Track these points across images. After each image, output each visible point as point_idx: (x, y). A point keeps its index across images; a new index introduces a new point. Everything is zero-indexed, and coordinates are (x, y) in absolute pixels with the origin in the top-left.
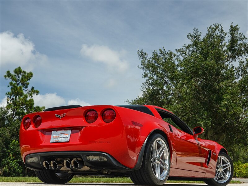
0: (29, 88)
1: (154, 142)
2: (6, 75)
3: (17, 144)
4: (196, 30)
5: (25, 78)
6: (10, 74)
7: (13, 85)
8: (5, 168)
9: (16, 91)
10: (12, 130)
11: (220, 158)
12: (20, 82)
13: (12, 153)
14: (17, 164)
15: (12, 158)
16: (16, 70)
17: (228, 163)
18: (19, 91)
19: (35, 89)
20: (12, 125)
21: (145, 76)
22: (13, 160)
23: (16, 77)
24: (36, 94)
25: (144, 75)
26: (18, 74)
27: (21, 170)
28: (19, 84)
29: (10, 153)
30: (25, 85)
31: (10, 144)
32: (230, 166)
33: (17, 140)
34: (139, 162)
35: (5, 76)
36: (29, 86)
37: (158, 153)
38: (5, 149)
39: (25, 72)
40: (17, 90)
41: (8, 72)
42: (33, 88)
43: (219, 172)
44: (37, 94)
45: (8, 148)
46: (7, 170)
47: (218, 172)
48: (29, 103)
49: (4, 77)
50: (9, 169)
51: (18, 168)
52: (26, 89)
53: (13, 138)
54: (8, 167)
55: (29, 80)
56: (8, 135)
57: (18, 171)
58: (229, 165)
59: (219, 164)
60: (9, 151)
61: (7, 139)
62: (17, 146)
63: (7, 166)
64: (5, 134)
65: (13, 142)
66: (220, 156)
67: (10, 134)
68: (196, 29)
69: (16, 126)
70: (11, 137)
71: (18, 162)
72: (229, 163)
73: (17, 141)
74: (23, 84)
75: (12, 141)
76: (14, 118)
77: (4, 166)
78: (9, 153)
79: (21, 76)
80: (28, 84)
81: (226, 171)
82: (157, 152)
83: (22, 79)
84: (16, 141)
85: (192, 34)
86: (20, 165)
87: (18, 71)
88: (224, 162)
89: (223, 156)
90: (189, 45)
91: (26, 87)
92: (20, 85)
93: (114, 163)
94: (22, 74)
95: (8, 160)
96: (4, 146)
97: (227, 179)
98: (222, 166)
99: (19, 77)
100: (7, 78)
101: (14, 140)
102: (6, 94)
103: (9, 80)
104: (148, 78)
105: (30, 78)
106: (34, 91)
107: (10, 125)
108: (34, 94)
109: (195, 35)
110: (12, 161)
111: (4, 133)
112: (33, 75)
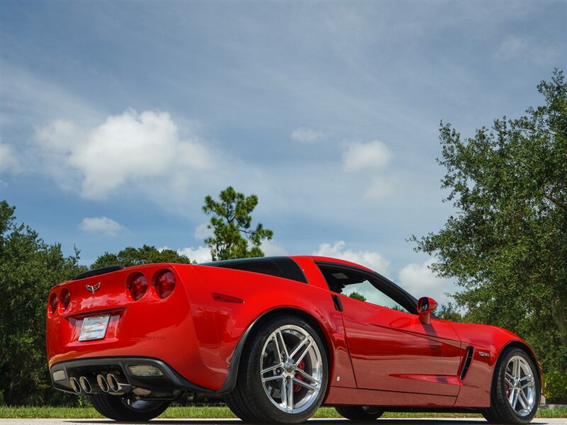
0: (253, 227)
1: (274, 333)
2: (205, 204)
4: (558, 73)
5: (243, 207)
6: (212, 201)
7: (218, 223)
12: (234, 217)
16: (223, 193)
18: (231, 234)
19: (264, 228)
21: (447, 184)
23: (226, 208)
24: (266, 238)
25: (445, 180)
26: (229, 202)
28: (232, 221)
30: (245, 221)
35: (205, 209)
36: (251, 222)
37: (289, 358)
39: (241, 196)
40: (226, 232)
41: (208, 199)
42: (260, 226)
44: (269, 238)
49: (203, 211)
52: (247, 230)
55: (251, 210)
68: (559, 70)
74: (241, 221)
79: (234, 205)
80: (249, 219)
82: (287, 354)
83: (237, 210)
85: (549, 81)
87: (229, 195)
90: (539, 108)
91: (247, 226)
94: (236, 200)
99: (231, 207)
100: (209, 210)
102: (206, 241)
103: (213, 214)
104: (454, 188)
105: (253, 208)
106: (262, 233)
108: (263, 237)
109: (556, 85)
112: (259, 201)
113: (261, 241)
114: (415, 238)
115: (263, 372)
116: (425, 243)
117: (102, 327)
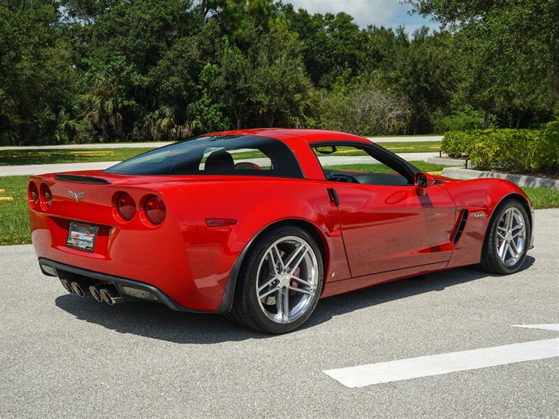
1: (270, 249)
3: (215, 71)
8: (194, 122)
10: (202, 44)
13: (206, 89)
14: (218, 113)
15: (207, 102)
20: (201, 31)
22: (210, 105)
27: (227, 125)
29: (203, 91)
31: (200, 72)
33: (215, 63)
37: (285, 266)
38: (191, 83)
45: (196, 80)
46: (200, 125)
50: (205, 123)
51: (222, 120)
53: (205, 60)
54: (201, 120)
56: (194, 52)
57: (222, 126)
60: (200, 87)
61: (193, 61)
62: (215, 77)
63: (198, 117)
64: (188, 52)
65: (206, 67)
67: (199, 50)
69: (210, 34)
70: (201, 58)
71: (221, 109)
73: (214, 66)
75: (205, 65)
76: (205, 15)
77: (193, 117)
78: (200, 90)
84: (212, 65)
86: (224, 115)
93: (171, 305)
95: (200, 106)
96: (189, 77)
101: (209, 64)
107: (198, 32)
110: (207, 108)
111: (186, 49)
115: (258, 290)
116: (420, 6)
117: (90, 239)
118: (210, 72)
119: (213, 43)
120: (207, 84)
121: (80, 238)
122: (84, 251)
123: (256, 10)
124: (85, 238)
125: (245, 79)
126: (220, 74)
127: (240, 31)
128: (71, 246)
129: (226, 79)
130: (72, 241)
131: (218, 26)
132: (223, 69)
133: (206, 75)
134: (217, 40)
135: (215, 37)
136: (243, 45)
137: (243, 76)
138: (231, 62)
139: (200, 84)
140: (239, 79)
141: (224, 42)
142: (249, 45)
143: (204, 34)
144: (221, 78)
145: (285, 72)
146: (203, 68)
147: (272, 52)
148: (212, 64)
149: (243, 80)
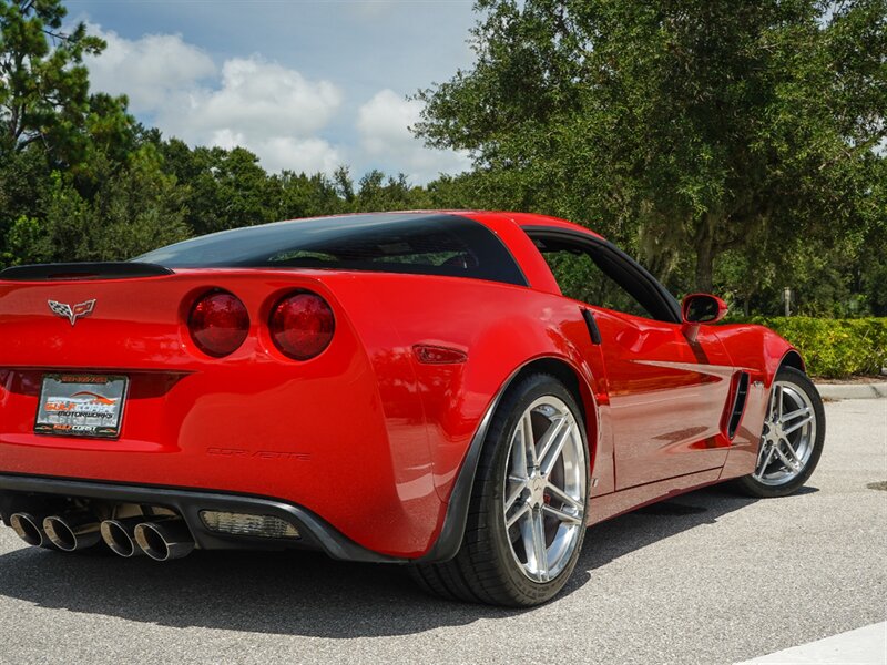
0: (67, 29)
1: (521, 420)
3: (35, 229)
7: (8, 14)
9: (20, 38)
10: (14, 183)
11: (778, 388)
12: (30, 5)
17: (805, 406)
18: (31, 36)
19: (89, 33)
20: (11, 162)
24: (92, 51)
28: (26, 11)
30: (52, 16)
31: (8, 229)
32: (812, 417)
33: (35, 216)
34: (449, 533)
36: (63, 20)
37: (537, 462)
40: (22, 33)
42: (81, 28)
43: (770, 443)
44: (97, 52)
47: (765, 443)
48: (74, 84)
52: (56, 32)
53: (18, 211)
58: (808, 414)
59: (772, 414)
60: (9, 255)
62: (36, 238)
65: (19, 222)
66: (778, 383)
67: (7, 194)
69: (28, 168)
70: (11, 206)
72: (810, 408)
73: (34, 221)
74: (43, 12)
75: (17, 218)
76: (17, 136)
80: (61, 13)
81: (795, 438)
82: (534, 455)
84: (29, 219)
88: (789, 405)
89: (786, 383)
91: (56, 24)
92: (33, 13)
93: (334, 547)
97: (797, 467)
98: (783, 419)
101: (24, 218)
104: (494, 11)
106: (82, 41)
107: (6, 163)
108: (86, 49)
113: (84, 55)
114: (423, 95)
117: (110, 409)
118: (27, 231)
119: (32, 182)
120: (21, 250)
121: (77, 409)
122: (91, 438)
123: (107, 135)
124: (92, 408)
125: (91, 244)
126: (44, 233)
127: (84, 166)
128: (51, 432)
129: (56, 242)
130: (54, 420)
131: (43, 158)
132: (51, 226)
133: (19, 235)
134: (40, 180)
135: (38, 175)
136: (86, 188)
137: (86, 238)
138: (66, 215)
139: (9, 251)
140: (80, 242)
141: (53, 182)
142: (97, 187)
143: (18, 167)
144: (48, 239)
145: (158, 233)
146: (13, 224)
147: (136, 201)
148: (29, 216)
149: (85, 244)
